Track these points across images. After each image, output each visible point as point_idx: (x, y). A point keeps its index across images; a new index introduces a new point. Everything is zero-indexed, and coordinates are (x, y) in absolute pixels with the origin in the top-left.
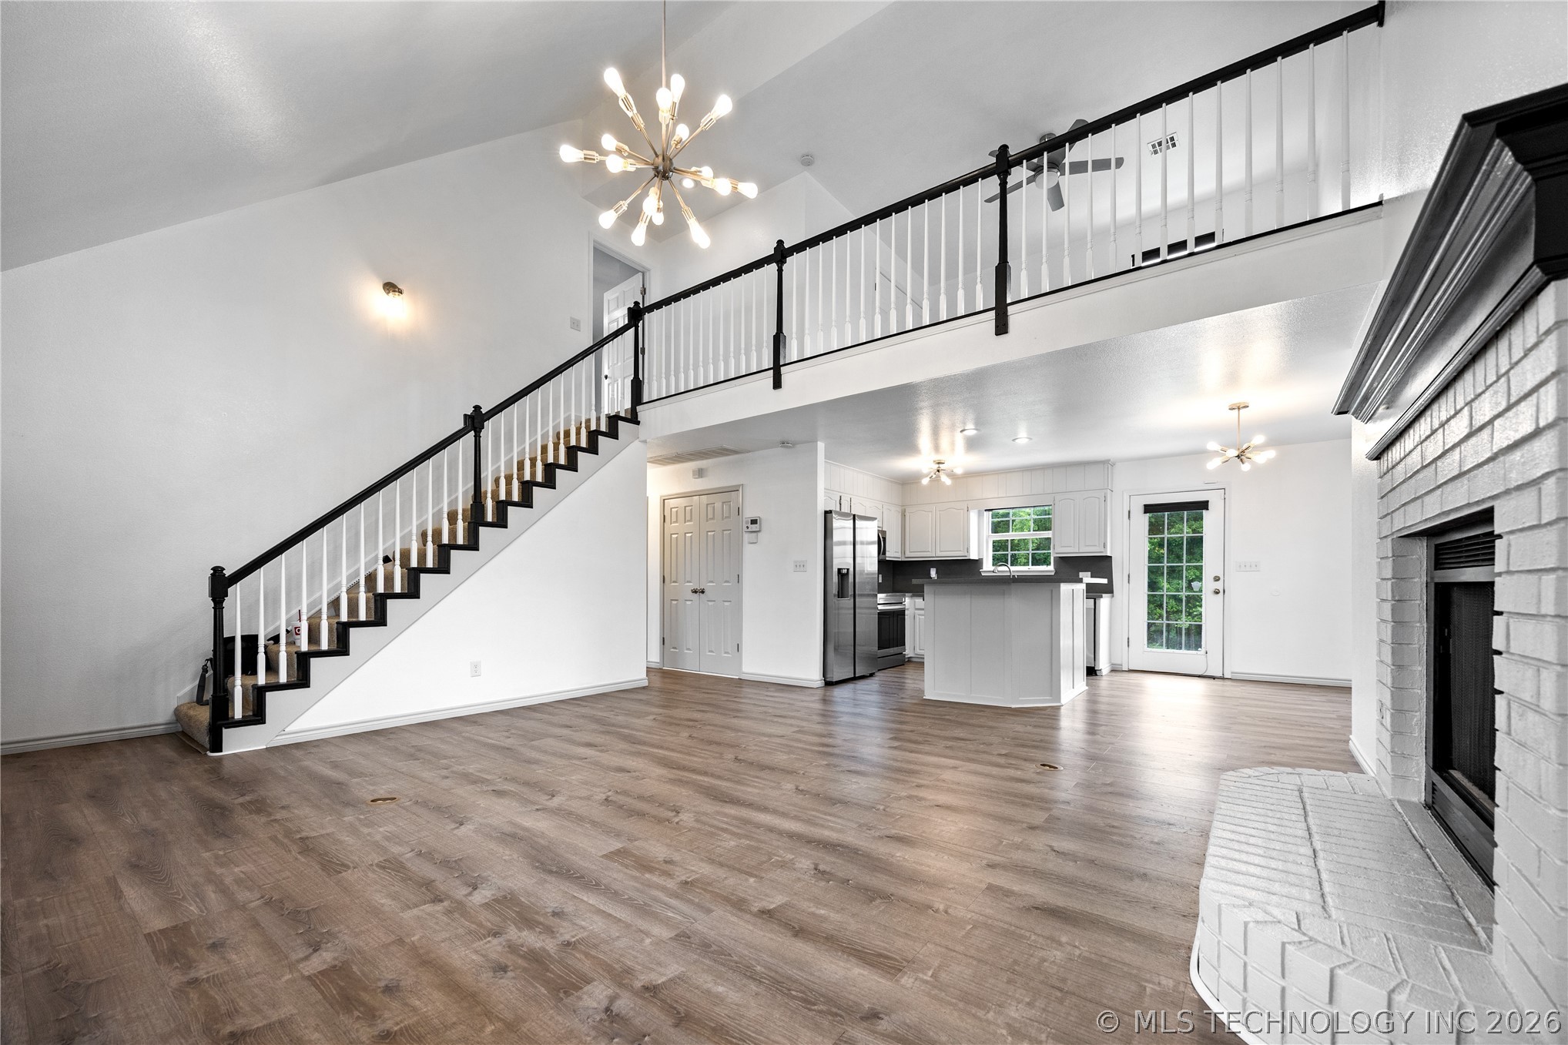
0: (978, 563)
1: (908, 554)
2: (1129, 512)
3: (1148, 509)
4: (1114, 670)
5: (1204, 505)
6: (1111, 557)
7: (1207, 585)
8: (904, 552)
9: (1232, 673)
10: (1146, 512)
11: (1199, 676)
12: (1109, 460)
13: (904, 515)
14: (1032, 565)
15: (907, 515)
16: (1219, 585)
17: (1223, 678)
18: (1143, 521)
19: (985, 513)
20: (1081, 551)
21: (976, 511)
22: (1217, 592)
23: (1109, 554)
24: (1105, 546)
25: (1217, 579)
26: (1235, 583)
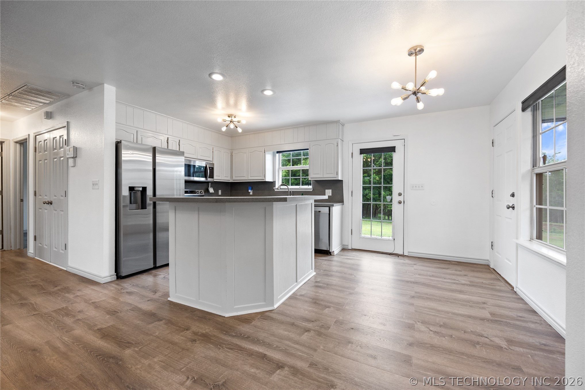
0: (272, 184)
1: (234, 178)
2: (352, 153)
3: (362, 151)
4: (344, 249)
5: (393, 149)
6: (341, 181)
7: (396, 198)
8: (232, 177)
9: (409, 252)
10: (361, 154)
11: (390, 254)
12: (339, 121)
13: (232, 156)
14: (302, 185)
15: (234, 154)
16: (401, 198)
17: (403, 256)
18: (360, 159)
19: (277, 155)
20: (324, 177)
21: (271, 152)
22: (400, 203)
23: (340, 179)
24: (337, 174)
25: (400, 194)
26: (410, 197)
